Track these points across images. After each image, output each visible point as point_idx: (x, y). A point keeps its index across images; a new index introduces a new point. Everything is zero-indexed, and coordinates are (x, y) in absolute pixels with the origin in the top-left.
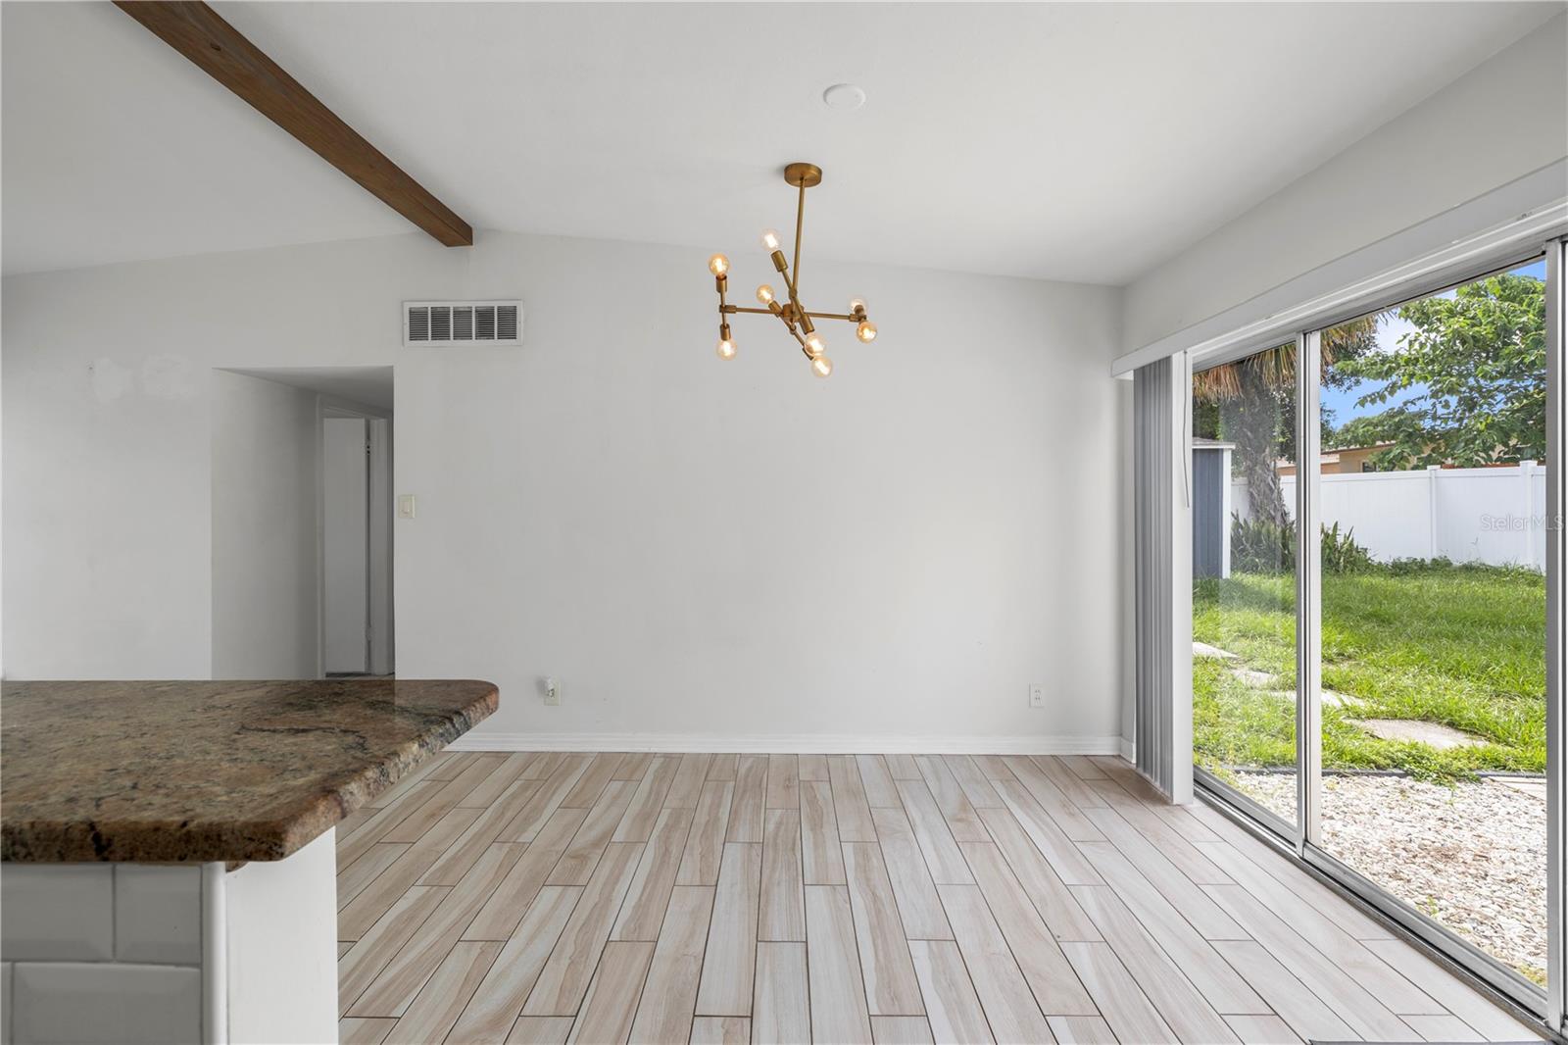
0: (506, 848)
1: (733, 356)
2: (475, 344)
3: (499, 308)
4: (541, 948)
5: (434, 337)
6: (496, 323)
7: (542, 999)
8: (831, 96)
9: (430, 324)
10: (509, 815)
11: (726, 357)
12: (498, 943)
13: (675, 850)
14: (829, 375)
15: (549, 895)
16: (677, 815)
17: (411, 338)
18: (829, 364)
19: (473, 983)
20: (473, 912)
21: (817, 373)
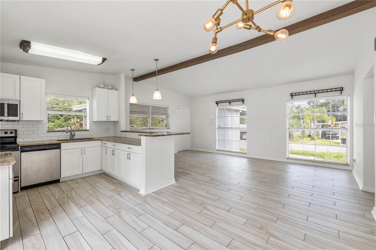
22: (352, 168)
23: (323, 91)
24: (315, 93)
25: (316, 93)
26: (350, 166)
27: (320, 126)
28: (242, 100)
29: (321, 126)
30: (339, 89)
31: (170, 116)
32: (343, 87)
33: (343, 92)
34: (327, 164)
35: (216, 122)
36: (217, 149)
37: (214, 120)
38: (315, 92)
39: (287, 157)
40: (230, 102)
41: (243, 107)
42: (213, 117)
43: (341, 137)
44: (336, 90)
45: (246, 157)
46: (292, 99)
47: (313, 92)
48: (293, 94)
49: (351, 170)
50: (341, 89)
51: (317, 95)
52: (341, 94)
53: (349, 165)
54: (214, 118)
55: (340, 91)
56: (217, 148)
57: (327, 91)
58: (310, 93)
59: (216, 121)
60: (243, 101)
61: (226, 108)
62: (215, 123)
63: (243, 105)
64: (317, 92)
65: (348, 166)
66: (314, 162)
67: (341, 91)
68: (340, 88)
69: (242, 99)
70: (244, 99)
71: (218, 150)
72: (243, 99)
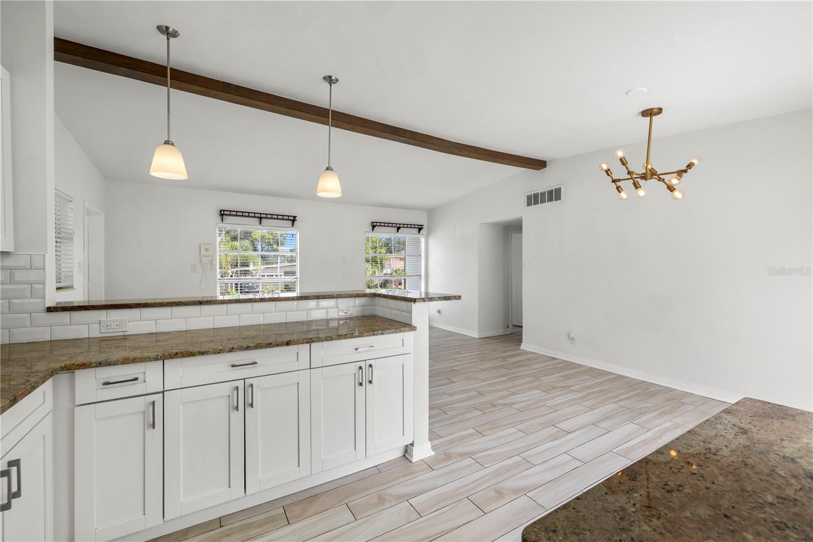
0: (534, 379)
1: (628, 197)
2: (547, 204)
3: (555, 189)
4: (524, 399)
5: (534, 205)
6: (554, 195)
7: (517, 406)
8: (629, 94)
9: (534, 200)
10: (542, 372)
11: (625, 199)
12: (515, 394)
13: (589, 398)
14: (683, 198)
15: (537, 391)
16: (603, 390)
17: (527, 206)
18: (684, 194)
19: (503, 397)
20: (515, 387)
21: (675, 198)
33: (422, 231)
37: (209, 259)
40: (261, 218)
42: (206, 249)
46: (372, 231)
52: (419, 233)
54: (209, 253)
55: (419, 229)
59: (215, 262)
62: (214, 267)
63: (292, 229)
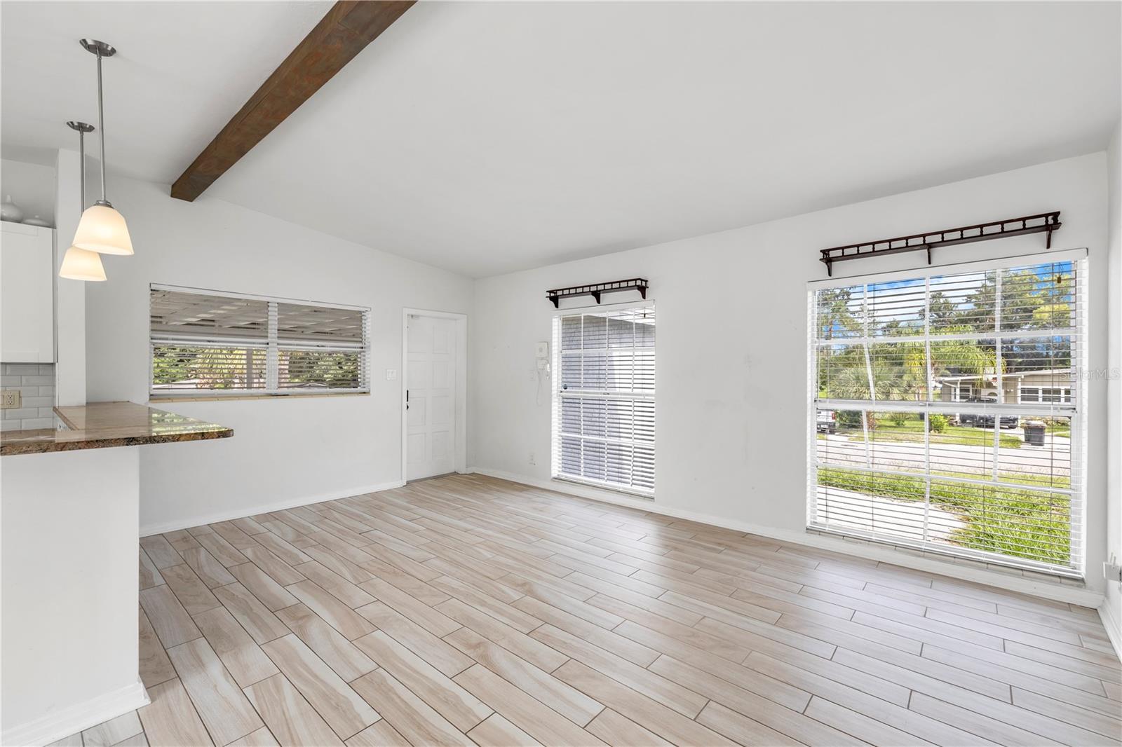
22: (1102, 597)
23: (962, 236)
24: (928, 244)
25: (930, 246)
26: (1091, 589)
27: (957, 384)
28: (639, 283)
29: (959, 383)
30: (1042, 221)
31: (370, 346)
32: (1059, 213)
33: (1057, 235)
34: (980, 568)
35: (551, 372)
36: (555, 476)
37: (544, 361)
38: (929, 240)
39: (808, 524)
40: (597, 295)
41: (642, 311)
42: (541, 350)
43: (1024, 421)
44: (1024, 226)
45: (649, 515)
46: (830, 275)
47: (920, 241)
48: (832, 254)
49: (1096, 609)
50: (1047, 221)
51: (938, 253)
52: (1048, 246)
53: (1082, 580)
54: (544, 354)
55: (1045, 234)
56: (553, 472)
57: (982, 233)
58: (905, 245)
59: (551, 367)
60: (642, 289)
61: (586, 314)
62: (549, 375)
63: (644, 303)
64: (938, 238)
65: (1078, 586)
66: (919, 556)
67: (1051, 232)
68: (1046, 216)
69: (636, 280)
70: (646, 281)
71: (557, 479)
72: (642, 280)
